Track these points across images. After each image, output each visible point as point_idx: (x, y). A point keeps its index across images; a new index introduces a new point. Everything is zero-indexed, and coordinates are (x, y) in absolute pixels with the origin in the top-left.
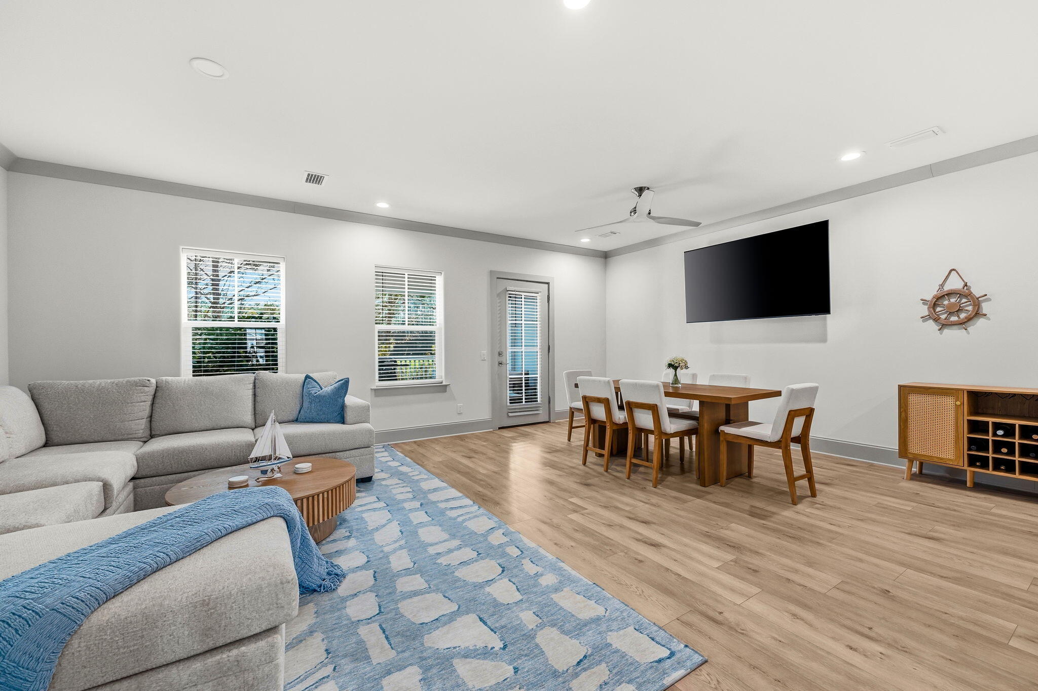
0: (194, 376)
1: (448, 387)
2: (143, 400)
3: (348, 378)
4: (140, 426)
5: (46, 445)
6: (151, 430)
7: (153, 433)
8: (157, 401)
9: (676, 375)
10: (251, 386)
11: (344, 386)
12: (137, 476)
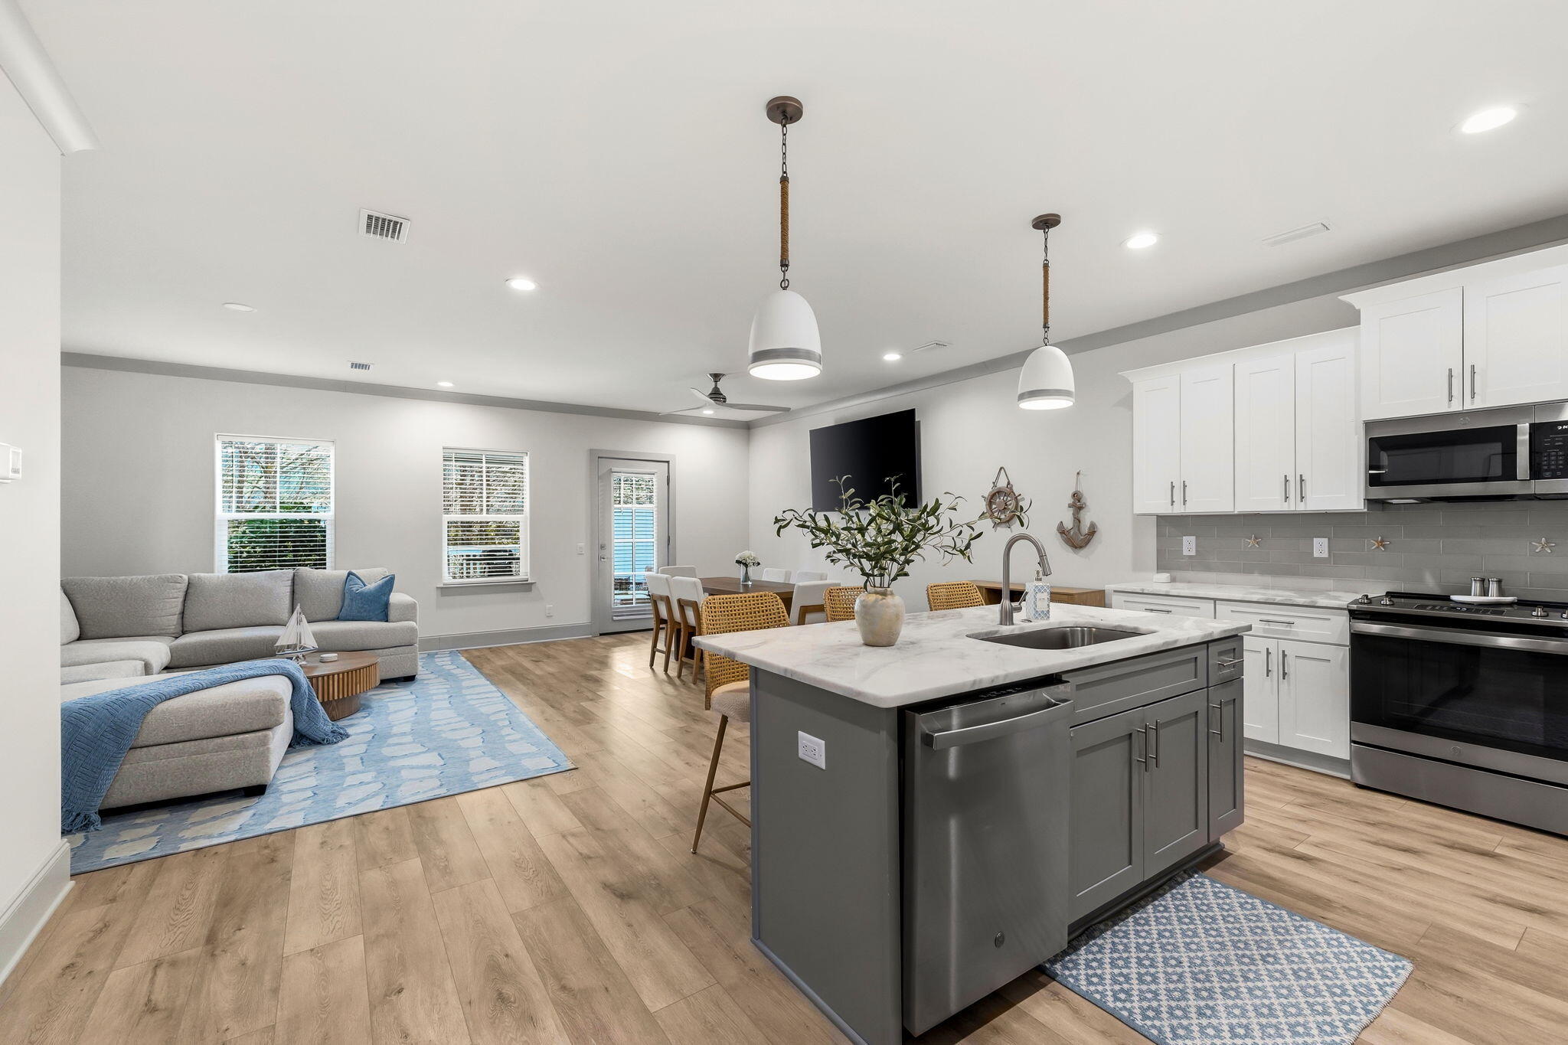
0: (229, 572)
1: (533, 586)
2: (175, 596)
3: (394, 575)
4: (173, 621)
5: (80, 639)
6: (183, 626)
7: (185, 629)
8: (189, 597)
9: (747, 573)
10: (289, 583)
11: (389, 584)
12: (171, 666)
